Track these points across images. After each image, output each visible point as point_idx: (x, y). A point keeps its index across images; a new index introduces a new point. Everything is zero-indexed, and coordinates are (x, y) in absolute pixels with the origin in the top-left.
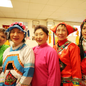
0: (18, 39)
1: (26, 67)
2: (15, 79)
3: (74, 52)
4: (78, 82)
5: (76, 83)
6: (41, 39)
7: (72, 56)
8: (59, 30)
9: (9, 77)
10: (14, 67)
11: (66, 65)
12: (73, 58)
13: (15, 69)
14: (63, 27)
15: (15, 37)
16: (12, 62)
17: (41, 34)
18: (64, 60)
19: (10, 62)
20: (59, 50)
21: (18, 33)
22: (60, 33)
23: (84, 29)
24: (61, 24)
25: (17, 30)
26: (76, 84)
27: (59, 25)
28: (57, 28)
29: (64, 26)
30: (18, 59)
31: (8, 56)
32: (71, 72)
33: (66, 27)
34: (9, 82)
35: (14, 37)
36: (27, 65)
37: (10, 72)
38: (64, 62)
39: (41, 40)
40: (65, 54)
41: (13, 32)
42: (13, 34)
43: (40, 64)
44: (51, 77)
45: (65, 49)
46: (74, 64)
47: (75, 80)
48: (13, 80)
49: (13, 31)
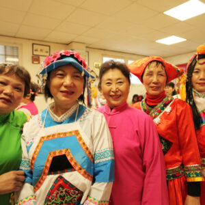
0: (73, 93)
1: (101, 160)
2: (77, 195)
3: (185, 116)
4: (198, 172)
5: (196, 174)
6: (119, 93)
7: (182, 124)
8: (151, 74)
9: (62, 192)
10: (72, 163)
11: (172, 143)
12: (184, 127)
13: (77, 168)
14: (159, 68)
15: (66, 87)
16: (63, 153)
17: (119, 81)
18: (169, 134)
19: (57, 154)
20: (153, 115)
21: (74, 77)
22: (154, 79)
23: (197, 72)
24: (155, 61)
25: (73, 70)
26: (195, 176)
27: (151, 62)
28: (145, 68)
29: (160, 65)
30: (81, 142)
31: (43, 138)
32: (181, 155)
33: (164, 67)
34: (62, 203)
35: (63, 89)
36: (103, 155)
37: (61, 177)
38: (167, 137)
39: (120, 96)
40: (170, 122)
41: (61, 75)
42: (62, 81)
43: (129, 148)
44: (152, 171)
45: (166, 112)
46: (187, 140)
47: (192, 168)
48: (74, 196)
49: (60, 72)
